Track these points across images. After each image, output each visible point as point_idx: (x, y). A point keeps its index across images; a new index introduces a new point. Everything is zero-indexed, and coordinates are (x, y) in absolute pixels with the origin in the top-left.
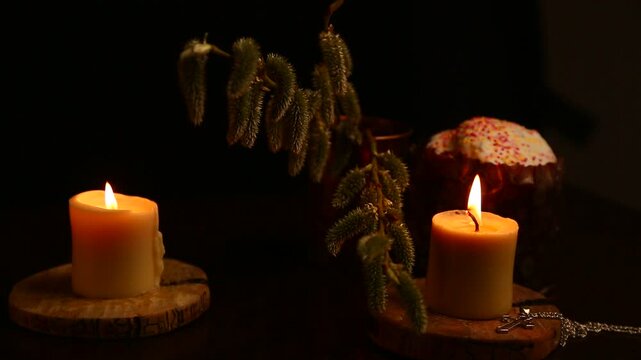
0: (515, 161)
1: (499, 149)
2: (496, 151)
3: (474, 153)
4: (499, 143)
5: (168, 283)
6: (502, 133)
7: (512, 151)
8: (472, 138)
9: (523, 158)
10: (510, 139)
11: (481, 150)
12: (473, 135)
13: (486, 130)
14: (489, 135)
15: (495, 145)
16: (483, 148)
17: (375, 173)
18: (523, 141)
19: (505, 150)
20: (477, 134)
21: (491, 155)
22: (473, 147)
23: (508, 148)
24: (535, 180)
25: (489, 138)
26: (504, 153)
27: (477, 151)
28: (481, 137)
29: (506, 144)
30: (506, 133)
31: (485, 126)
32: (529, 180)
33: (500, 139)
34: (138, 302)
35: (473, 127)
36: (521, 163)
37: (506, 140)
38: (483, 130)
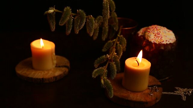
0: (160, 41)
1: (156, 37)
2: (155, 38)
3: (148, 38)
4: (157, 35)
5: (58, 66)
6: (159, 32)
7: (159, 38)
8: (149, 33)
9: (163, 41)
10: (160, 34)
11: (150, 37)
12: (149, 32)
13: (154, 30)
14: (154, 32)
15: (155, 36)
16: (151, 37)
17: (115, 43)
18: (165, 34)
19: (158, 38)
20: (150, 31)
21: (153, 39)
22: (148, 36)
23: (159, 37)
24: (164, 48)
25: (154, 33)
26: (157, 39)
27: (149, 37)
28: (151, 33)
29: (159, 36)
30: (160, 32)
31: (154, 29)
32: (162, 48)
33: (157, 34)
34: (46, 72)
35: (150, 29)
36: (162, 42)
37: (159, 34)
38: (153, 30)
